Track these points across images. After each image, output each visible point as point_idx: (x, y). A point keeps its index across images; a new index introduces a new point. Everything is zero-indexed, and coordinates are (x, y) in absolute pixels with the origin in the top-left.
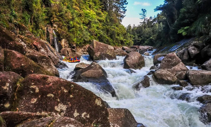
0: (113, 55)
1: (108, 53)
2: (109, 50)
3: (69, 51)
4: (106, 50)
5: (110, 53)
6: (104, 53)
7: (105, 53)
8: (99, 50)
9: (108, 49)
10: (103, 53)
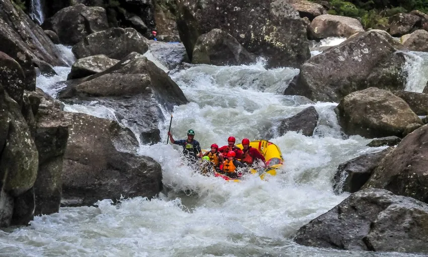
0: (293, 48)
1: (266, 37)
2: (277, 24)
3: (95, 21)
4: (260, 22)
5: (277, 36)
6: (248, 37)
7: (255, 35)
8: (223, 22)
9: (271, 17)
10: (242, 36)
